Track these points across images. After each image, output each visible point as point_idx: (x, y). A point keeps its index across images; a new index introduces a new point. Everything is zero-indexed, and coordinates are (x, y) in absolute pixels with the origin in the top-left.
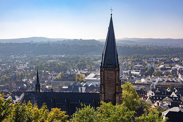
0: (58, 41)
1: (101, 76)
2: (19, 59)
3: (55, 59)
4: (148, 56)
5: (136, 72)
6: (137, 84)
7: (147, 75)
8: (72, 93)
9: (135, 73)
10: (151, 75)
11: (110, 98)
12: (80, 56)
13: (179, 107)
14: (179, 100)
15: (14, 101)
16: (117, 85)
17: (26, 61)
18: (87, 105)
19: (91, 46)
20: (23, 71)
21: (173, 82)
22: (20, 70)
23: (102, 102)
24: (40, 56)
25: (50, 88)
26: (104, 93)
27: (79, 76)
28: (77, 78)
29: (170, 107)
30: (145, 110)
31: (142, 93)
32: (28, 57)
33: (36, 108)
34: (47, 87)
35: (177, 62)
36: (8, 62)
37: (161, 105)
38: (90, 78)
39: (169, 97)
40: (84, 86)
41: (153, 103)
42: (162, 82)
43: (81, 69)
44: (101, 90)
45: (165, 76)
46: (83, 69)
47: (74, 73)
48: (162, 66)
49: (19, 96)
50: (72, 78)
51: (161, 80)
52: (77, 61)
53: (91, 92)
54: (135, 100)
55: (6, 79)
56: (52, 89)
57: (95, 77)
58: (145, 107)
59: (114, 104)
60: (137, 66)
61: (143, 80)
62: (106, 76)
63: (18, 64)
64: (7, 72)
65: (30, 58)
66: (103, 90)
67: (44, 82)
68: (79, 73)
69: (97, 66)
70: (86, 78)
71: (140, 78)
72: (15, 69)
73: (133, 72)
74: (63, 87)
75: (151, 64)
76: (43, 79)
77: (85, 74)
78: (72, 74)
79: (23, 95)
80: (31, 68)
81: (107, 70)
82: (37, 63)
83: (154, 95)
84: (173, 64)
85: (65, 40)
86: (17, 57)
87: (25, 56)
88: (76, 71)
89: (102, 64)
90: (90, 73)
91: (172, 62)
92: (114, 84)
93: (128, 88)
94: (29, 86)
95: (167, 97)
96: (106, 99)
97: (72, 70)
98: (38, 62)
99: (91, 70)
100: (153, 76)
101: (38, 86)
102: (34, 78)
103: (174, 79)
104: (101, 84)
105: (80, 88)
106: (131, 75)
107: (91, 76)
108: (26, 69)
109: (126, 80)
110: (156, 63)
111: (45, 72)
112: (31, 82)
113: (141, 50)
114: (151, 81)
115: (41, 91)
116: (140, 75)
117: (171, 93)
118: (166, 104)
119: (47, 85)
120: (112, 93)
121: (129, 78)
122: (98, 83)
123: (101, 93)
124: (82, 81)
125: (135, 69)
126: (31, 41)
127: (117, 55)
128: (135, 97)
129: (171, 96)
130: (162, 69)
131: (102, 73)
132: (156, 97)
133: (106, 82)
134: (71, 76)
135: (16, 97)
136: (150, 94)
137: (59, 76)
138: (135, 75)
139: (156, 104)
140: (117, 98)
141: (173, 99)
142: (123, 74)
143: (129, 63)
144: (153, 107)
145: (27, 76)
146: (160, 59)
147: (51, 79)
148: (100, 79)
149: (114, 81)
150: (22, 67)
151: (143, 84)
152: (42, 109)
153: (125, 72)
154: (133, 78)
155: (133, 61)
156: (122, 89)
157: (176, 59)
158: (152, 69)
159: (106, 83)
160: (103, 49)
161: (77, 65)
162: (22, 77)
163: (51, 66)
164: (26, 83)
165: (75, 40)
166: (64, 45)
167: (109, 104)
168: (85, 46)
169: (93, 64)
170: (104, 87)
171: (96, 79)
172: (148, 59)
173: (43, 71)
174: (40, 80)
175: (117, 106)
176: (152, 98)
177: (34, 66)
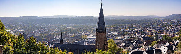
0: (73, 17)
1: (96, 36)
2: (53, 26)
3: (71, 27)
4: (121, 25)
6: (116, 40)
7: (121, 35)
8: (80, 45)
9: (115, 34)
10: (123, 35)
11: (101, 48)
12: (84, 25)
13: (137, 49)
14: (137, 46)
15: (50, 47)
16: (105, 40)
17: (56, 27)
18: (88, 52)
19: (90, 20)
21: (134, 37)
23: (97, 50)
24: (63, 25)
25: (68, 42)
26: (98, 45)
27: (84, 36)
28: (83, 37)
29: (133, 50)
30: (121, 52)
31: (119, 44)
32: (57, 25)
33: (61, 51)
34: (66, 41)
35: (135, 27)
36: (47, 28)
37: (129, 49)
38: (90, 37)
39: (132, 45)
40: (87, 42)
41: (125, 48)
44: (96, 43)
45: (130, 35)
46: (86, 32)
47: (81, 34)
48: (128, 30)
49: (52, 45)
50: (80, 37)
51: (128, 37)
52: (83, 28)
53: (91, 45)
54: (115, 48)
55: (46, 36)
56: (69, 43)
57: (93, 36)
58: (121, 51)
59: (104, 51)
60: (116, 30)
61: (119, 38)
62: (99, 36)
63: (52, 29)
64: (47, 33)
65: (58, 26)
67: (65, 39)
68: (84, 34)
69: (94, 31)
70: (88, 37)
71: (117, 36)
72: (50, 31)
73: (114, 34)
74: (75, 42)
75: (123, 29)
77: (87, 35)
78: (80, 34)
79: (54, 44)
80: (58, 31)
81: (99, 33)
83: (125, 45)
84: (133, 29)
86: (52, 25)
87: (55, 25)
88: (82, 33)
89: (96, 29)
90: (90, 34)
91: (133, 27)
92: (103, 40)
93: (111, 42)
94: (57, 40)
96: (99, 48)
97: (80, 33)
98: (62, 28)
99: (91, 33)
100: (124, 35)
101: (62, 40)
102: (60, 36)
103: (134, 36)
104: (96, 40)
105: (84, 43)
106: (113, 35)
107: (91, 36)
109: (110, 38)
110: (125, 28)
111: (65, 33)
112: (58, 38)
114: (123, 38)
115: (63, 43)
116: (117, 35)
117: (133, 43)
118: (131, 48)
119: (67, 40)
120: (103, 45)
121: (112, 37)
122: (95, 40)
123: (96, 45)
124: (86, 39)
125: (115, 32)
127: (105, 25)
128: (115, 46)
129: (133, 44)
130: (128, 31)
131: (97, 34)
132: (126, 46)
133: (99, 39)
134: (79, 36)
135: (50, 45)
136: (123, 44)
137: (73, 36)
138: (115, 35)
139: (126, 49)
140: (105, 47)
141: (134, 46)
142: (109, 35)
143: (112, 29)
144: (125, 50)
145: (56, 35)
146: (127, 26)
147: (69, 37)
148: (95, 37)
149: (104, 38)
150: (54, 30)
151: (119, 39)
152: (64, 52)
153: (110, 33)
154: (114, 37)
155: (114, 28)
156: (108, 42)
157: (135, 26)
158: (124, 31)
160: (97, 21)
161: (83, 30)
162: (54, 35)
163: (69, 31)
164: (55, 38)
165: (82, 17)
166: (76, 19)
167: (101, 51)
168: (87, 19)
169: (92, 29)
170: (98, 42)
171: (93, 37)
172: (121, 26)
174: (63, 38)
175: (105, 52)
176: (124, 46)
177: (60, 30)
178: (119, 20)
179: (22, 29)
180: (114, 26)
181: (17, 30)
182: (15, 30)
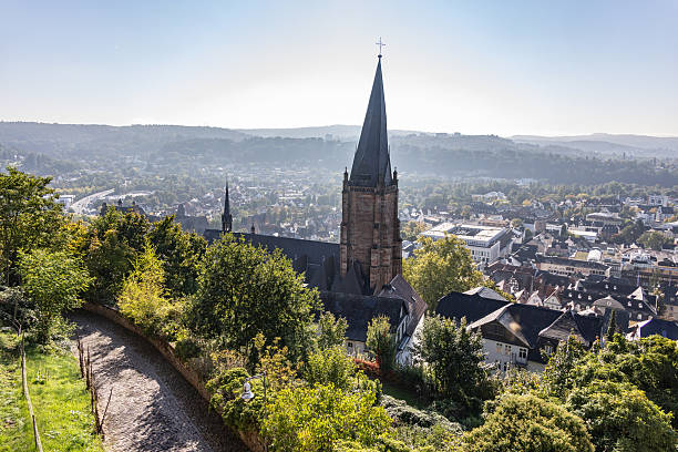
2: (291, 178)
4: (646, 192)
5: (587, 230)
7: (615, 241)
9: (581, 233)
10: (629, 243)
16: (375, 226)
17: (306, 183)
20: (289, 205)
22: (284, 203)
26: (349, 245)
32: (313, 173)
36: (265, 183)
42: (645, 262)
43: (429, 212)
44: (342, 236)
46: (434, 212)
51: (644, 255)
60: (600, 214)
62: (354, 203)
63: (284, 188)
64: (254, 205)
65: (315, 176)
66: (345, 237)
70: (427, 233)
71: (588, 247)
72: (274, 198)
75: (650, 214)
76: (326, 227)
80: (308, 201)
82: (329, 190)
85: (412, 136)
87: (306, 171)
88: (414, 214)
92: (371, 224)
95: (609, 298)
97: (406, 211)
99: (455, 216)
106: (565, 236)
107: (441, 229)
108: (297, 201)
113: (632, 171)
116: (594, 241)
121: (554, 245)
123: (342, 243)
125: (587, 223)
126: (327, 135)
129: (628, 296)
131: (346, 195)
138: (578, 239)
141: (626, 306)
142: (541, 233)
143: (579, 206)
150: (290, 196)
153: (553, 227)
154: (565, 246)
155: (591, 201)
159: (355, 221)
162: (283, 217)
170: (348, 230)
172: (646, 198)
173: (335, 209)
177: (318, 196)
178: (648, 165)
179: (139, 188)
180: (603, 191)
181: (113, 191)
182: (102, 196)
